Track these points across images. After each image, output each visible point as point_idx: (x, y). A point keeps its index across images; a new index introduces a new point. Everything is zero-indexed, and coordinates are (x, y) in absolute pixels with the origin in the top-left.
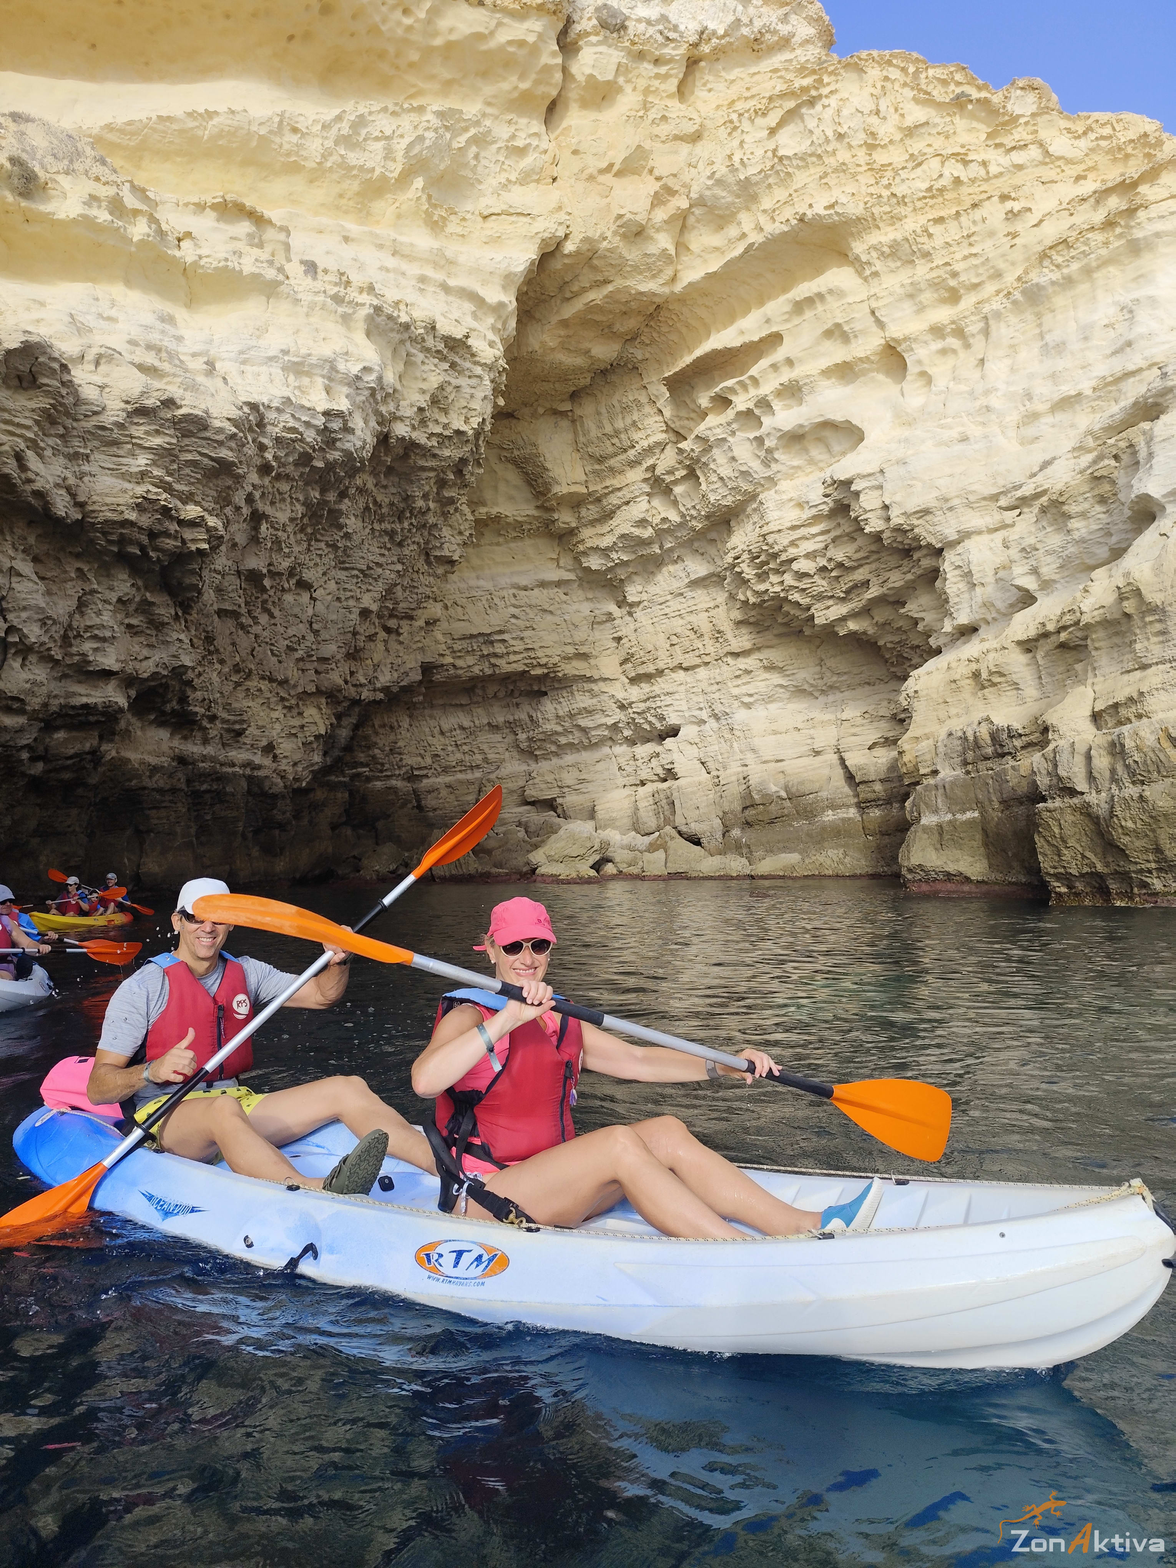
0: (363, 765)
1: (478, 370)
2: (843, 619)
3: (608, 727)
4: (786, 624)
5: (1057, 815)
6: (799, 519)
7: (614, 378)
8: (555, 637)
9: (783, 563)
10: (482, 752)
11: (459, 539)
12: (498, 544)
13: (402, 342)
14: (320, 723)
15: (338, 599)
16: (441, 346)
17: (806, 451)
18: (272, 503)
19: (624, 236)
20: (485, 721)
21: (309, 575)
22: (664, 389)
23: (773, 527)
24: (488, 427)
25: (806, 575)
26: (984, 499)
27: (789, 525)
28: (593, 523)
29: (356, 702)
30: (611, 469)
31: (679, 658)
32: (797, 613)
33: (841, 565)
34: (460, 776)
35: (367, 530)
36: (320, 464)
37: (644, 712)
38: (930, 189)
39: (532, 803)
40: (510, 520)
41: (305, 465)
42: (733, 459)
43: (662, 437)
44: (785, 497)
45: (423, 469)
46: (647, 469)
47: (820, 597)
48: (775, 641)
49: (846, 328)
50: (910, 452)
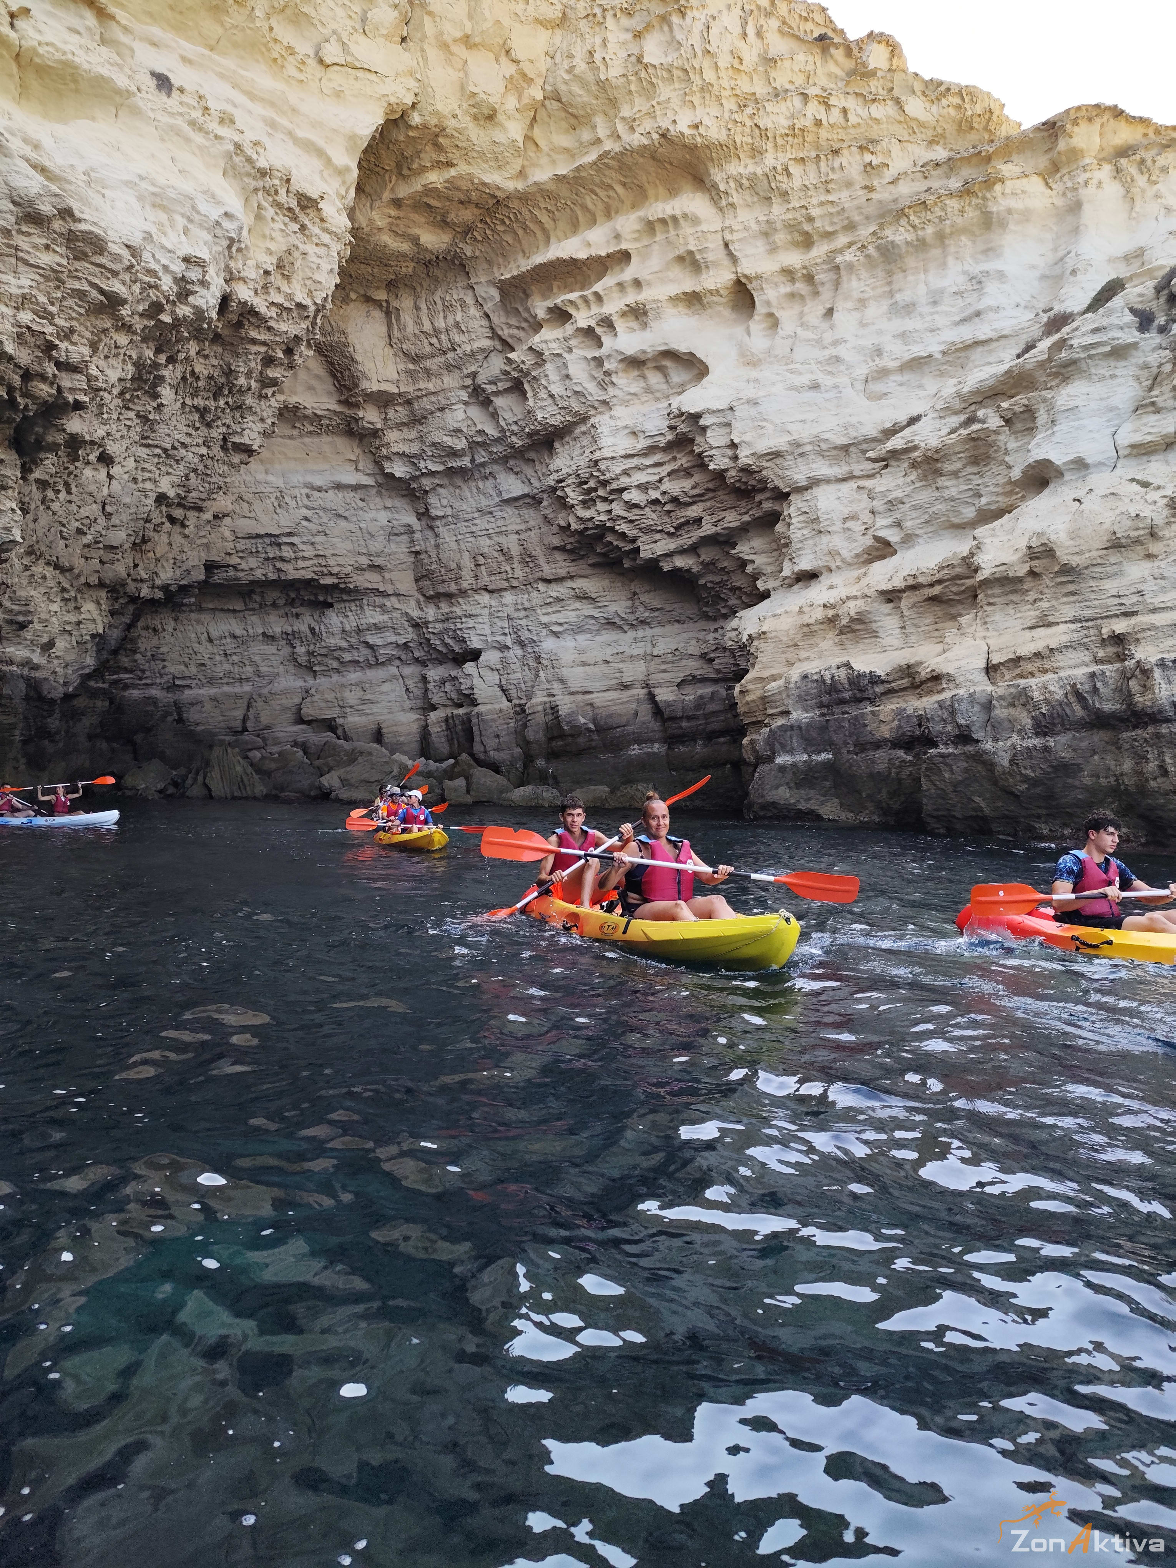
0: (126, 670)
1: (326, 238)
2: (669, 555)
3: (398, 645)
4: (604, 555)
5: (949, 761)
6: (634, 448)
7: (437, 272)
8: (348, 545)
9: (613, 491)
10: (253, 663)
11: (260, 427)
12: (291, 437)
13: (256, 190)
14: (99, 620)
15: (135, 480)
16: (293, 204)
17: (643, 377)
18: (106, 357)
19: (475, 118)
20: (260, 631)
21: (112, 448)
22: (495, 293)
23: (606, 453)
24: (329, 306)
25: (636, 506)
26: (835, 448)
27: (623, 453)
28: (399, 426)
29: (134, 599)
30: (427, 372)
31: (485, 579)
32: (621, 544)
33: (675, 500)
34: (226, 689)
35: (179, 404)
36: (166, 318)
37: (441, 633)
38: (793, 127)
39: (309, 723)
40: (308, 412)
41: (151, 317)
42: (568, 376)
43: (486, 343)
44: (620, 424)
45: (254, 341)
46: (468, 376)
47: (649, 530)
48: (589, 571)
49: (698, 257)
50: (761, 394)
